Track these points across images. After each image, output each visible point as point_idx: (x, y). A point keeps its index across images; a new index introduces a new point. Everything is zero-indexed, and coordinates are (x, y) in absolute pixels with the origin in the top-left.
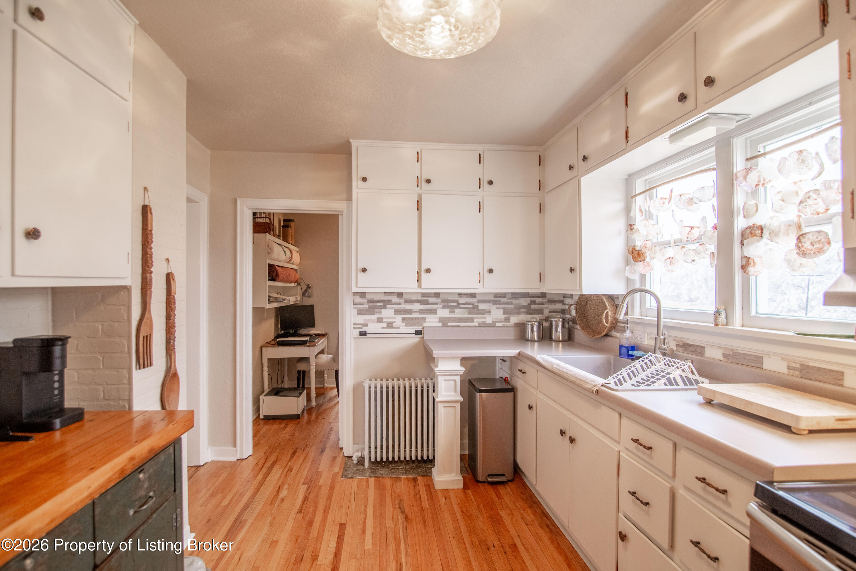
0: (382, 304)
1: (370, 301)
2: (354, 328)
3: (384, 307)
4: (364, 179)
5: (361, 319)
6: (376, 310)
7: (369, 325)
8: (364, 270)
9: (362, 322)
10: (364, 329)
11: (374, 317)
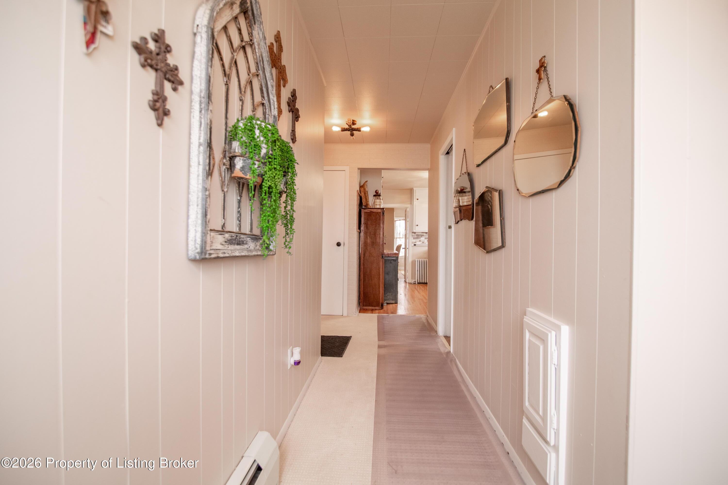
0: (421, 236)
1: (417, 235)
2: (412, 243)
3: (421, 237)
4: (418, 199)
5: (414, 241)
6: (419, 238)
7: (417, 242)
8: (417, 225)
9: (415, 242)
10: (415, 244)
11: (418, 240)
